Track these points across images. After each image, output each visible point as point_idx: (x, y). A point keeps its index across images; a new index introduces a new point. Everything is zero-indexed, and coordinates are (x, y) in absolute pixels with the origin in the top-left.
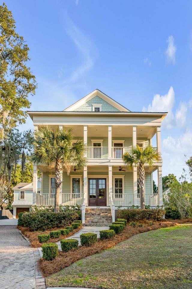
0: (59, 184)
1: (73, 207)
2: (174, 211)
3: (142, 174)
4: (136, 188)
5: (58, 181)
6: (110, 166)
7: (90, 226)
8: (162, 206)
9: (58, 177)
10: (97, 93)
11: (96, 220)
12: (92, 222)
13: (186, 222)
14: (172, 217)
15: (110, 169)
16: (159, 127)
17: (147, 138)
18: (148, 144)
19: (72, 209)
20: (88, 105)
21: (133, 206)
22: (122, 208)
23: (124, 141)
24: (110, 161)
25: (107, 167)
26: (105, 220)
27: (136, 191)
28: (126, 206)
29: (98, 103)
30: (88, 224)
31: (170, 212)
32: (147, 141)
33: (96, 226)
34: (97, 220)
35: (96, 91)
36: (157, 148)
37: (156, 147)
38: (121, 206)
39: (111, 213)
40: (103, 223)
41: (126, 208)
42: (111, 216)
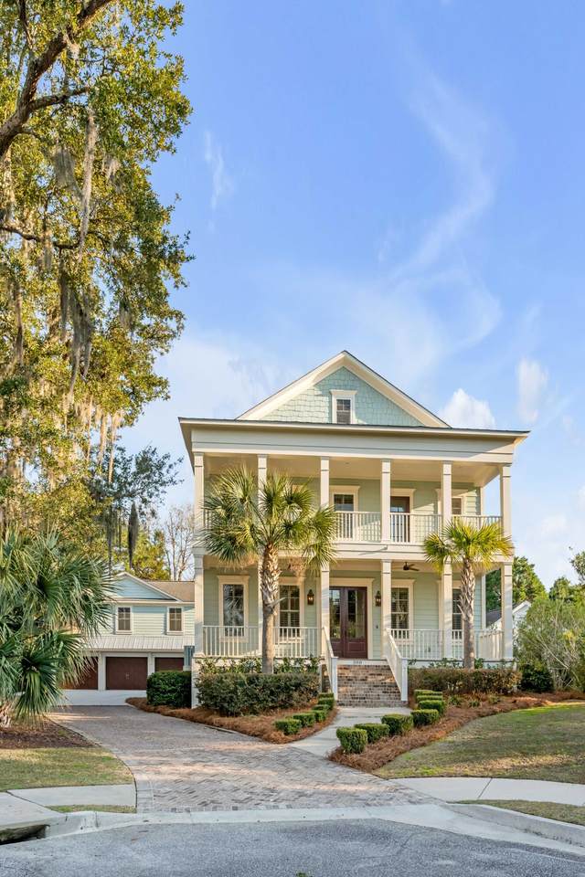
0: (272, 606)
1: (299, 661)
2: (539, 673)
3: (470, 586)
4: (448, 617)
5: (269, 599)
6: (387, 561)
7: (351, 705)
8: (513, 662)
9: (270, 590)
10: (344, 359)
11: (360, 693)
12: (354, 697)
13: (566, 699)
14: (534, 687)
15: (387, 568)
16: (508, 465)
17: (472, 484)
18: (475, 499)
19: (298, 665)
20: (320, 393)
21: (445, 660)
22: (418, 666)
23: (413, 490)
24: (386, 549)
25: (379, 563)
26: (380, 692)
27: (448, 623)
28: (423, 659)
29: (345, 387)
30: (345, 701)
31: (529, 675)
32: (473, 493)
33: (365, 705)
34: (362, 692)
35: (342, 356)
36: (502, 517)
37: (499, 515)
38: (415, 661)
39: (392, 676)
40: (379, 699)
41: (427, 665)
42: (395, 683)
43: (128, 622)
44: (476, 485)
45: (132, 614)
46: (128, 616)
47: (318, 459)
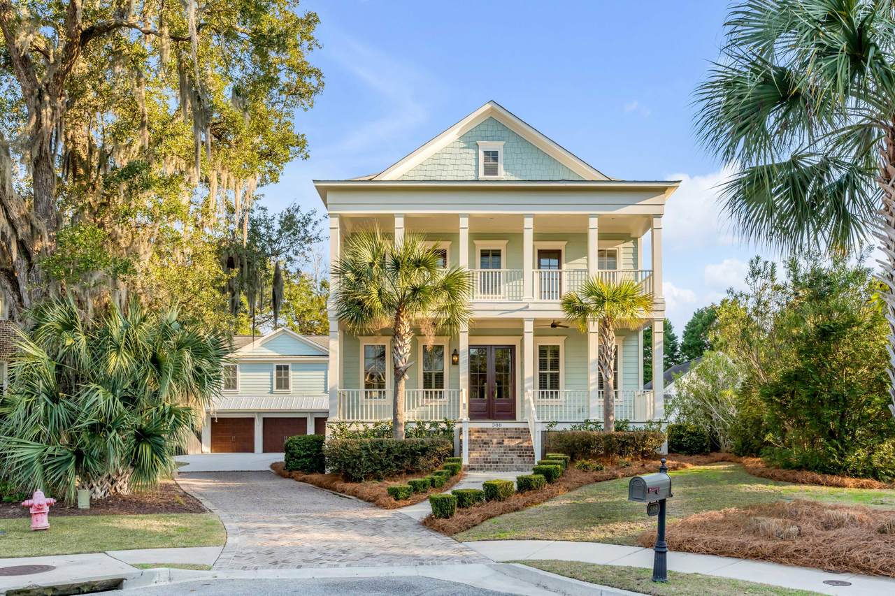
0: (403, 369)
1: (435, 424)
2: (694, 434)
3: (609, 345)
4: (593, 378)
5: (400, 363)
6: (529, 320)
7: (481, 469)
8: (660, 422)
9: (401, 353)
10: (492, 110)
11: (495, 457)
12: (486, 461)
13: (716, 462)
14: (686, 449)
15: (529, 327)
16: (659, 216)
17: (630, 234)
18: (631, 250)
19: (433, 429)
20: (465, 145)
21: (587, 422)
22: (559, 428)
23: (565, 243)
24: (528, 307)
25: (521, 321)
26: (515, 457)
27: (593, 384)
28: (568, 421)
29: (493, 138)
30: (475, 465)
31: (681, 437)
32: (630, 244)
33: (497, 469)
34: (497, 456)
35: (488, 106)
36: (653, 271)
37: (651, 269)
38: (557, 422)
39: (530, 440)
40: (513, 463)
41: (569, 427)
42: (532, 446)
43: (287, 380)
44: (632, 236)
45: (291, 373)
46: (287, 374)
47: (457, 216)
